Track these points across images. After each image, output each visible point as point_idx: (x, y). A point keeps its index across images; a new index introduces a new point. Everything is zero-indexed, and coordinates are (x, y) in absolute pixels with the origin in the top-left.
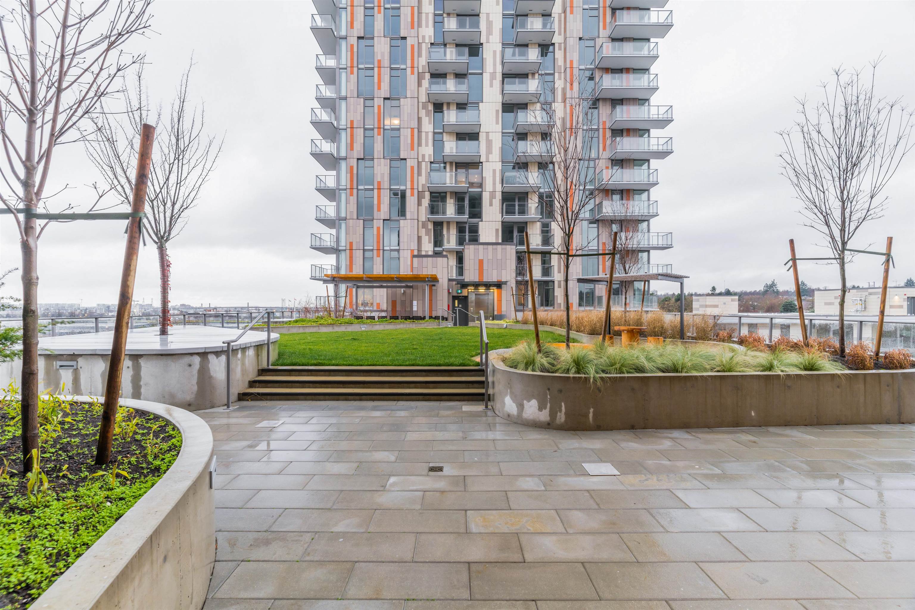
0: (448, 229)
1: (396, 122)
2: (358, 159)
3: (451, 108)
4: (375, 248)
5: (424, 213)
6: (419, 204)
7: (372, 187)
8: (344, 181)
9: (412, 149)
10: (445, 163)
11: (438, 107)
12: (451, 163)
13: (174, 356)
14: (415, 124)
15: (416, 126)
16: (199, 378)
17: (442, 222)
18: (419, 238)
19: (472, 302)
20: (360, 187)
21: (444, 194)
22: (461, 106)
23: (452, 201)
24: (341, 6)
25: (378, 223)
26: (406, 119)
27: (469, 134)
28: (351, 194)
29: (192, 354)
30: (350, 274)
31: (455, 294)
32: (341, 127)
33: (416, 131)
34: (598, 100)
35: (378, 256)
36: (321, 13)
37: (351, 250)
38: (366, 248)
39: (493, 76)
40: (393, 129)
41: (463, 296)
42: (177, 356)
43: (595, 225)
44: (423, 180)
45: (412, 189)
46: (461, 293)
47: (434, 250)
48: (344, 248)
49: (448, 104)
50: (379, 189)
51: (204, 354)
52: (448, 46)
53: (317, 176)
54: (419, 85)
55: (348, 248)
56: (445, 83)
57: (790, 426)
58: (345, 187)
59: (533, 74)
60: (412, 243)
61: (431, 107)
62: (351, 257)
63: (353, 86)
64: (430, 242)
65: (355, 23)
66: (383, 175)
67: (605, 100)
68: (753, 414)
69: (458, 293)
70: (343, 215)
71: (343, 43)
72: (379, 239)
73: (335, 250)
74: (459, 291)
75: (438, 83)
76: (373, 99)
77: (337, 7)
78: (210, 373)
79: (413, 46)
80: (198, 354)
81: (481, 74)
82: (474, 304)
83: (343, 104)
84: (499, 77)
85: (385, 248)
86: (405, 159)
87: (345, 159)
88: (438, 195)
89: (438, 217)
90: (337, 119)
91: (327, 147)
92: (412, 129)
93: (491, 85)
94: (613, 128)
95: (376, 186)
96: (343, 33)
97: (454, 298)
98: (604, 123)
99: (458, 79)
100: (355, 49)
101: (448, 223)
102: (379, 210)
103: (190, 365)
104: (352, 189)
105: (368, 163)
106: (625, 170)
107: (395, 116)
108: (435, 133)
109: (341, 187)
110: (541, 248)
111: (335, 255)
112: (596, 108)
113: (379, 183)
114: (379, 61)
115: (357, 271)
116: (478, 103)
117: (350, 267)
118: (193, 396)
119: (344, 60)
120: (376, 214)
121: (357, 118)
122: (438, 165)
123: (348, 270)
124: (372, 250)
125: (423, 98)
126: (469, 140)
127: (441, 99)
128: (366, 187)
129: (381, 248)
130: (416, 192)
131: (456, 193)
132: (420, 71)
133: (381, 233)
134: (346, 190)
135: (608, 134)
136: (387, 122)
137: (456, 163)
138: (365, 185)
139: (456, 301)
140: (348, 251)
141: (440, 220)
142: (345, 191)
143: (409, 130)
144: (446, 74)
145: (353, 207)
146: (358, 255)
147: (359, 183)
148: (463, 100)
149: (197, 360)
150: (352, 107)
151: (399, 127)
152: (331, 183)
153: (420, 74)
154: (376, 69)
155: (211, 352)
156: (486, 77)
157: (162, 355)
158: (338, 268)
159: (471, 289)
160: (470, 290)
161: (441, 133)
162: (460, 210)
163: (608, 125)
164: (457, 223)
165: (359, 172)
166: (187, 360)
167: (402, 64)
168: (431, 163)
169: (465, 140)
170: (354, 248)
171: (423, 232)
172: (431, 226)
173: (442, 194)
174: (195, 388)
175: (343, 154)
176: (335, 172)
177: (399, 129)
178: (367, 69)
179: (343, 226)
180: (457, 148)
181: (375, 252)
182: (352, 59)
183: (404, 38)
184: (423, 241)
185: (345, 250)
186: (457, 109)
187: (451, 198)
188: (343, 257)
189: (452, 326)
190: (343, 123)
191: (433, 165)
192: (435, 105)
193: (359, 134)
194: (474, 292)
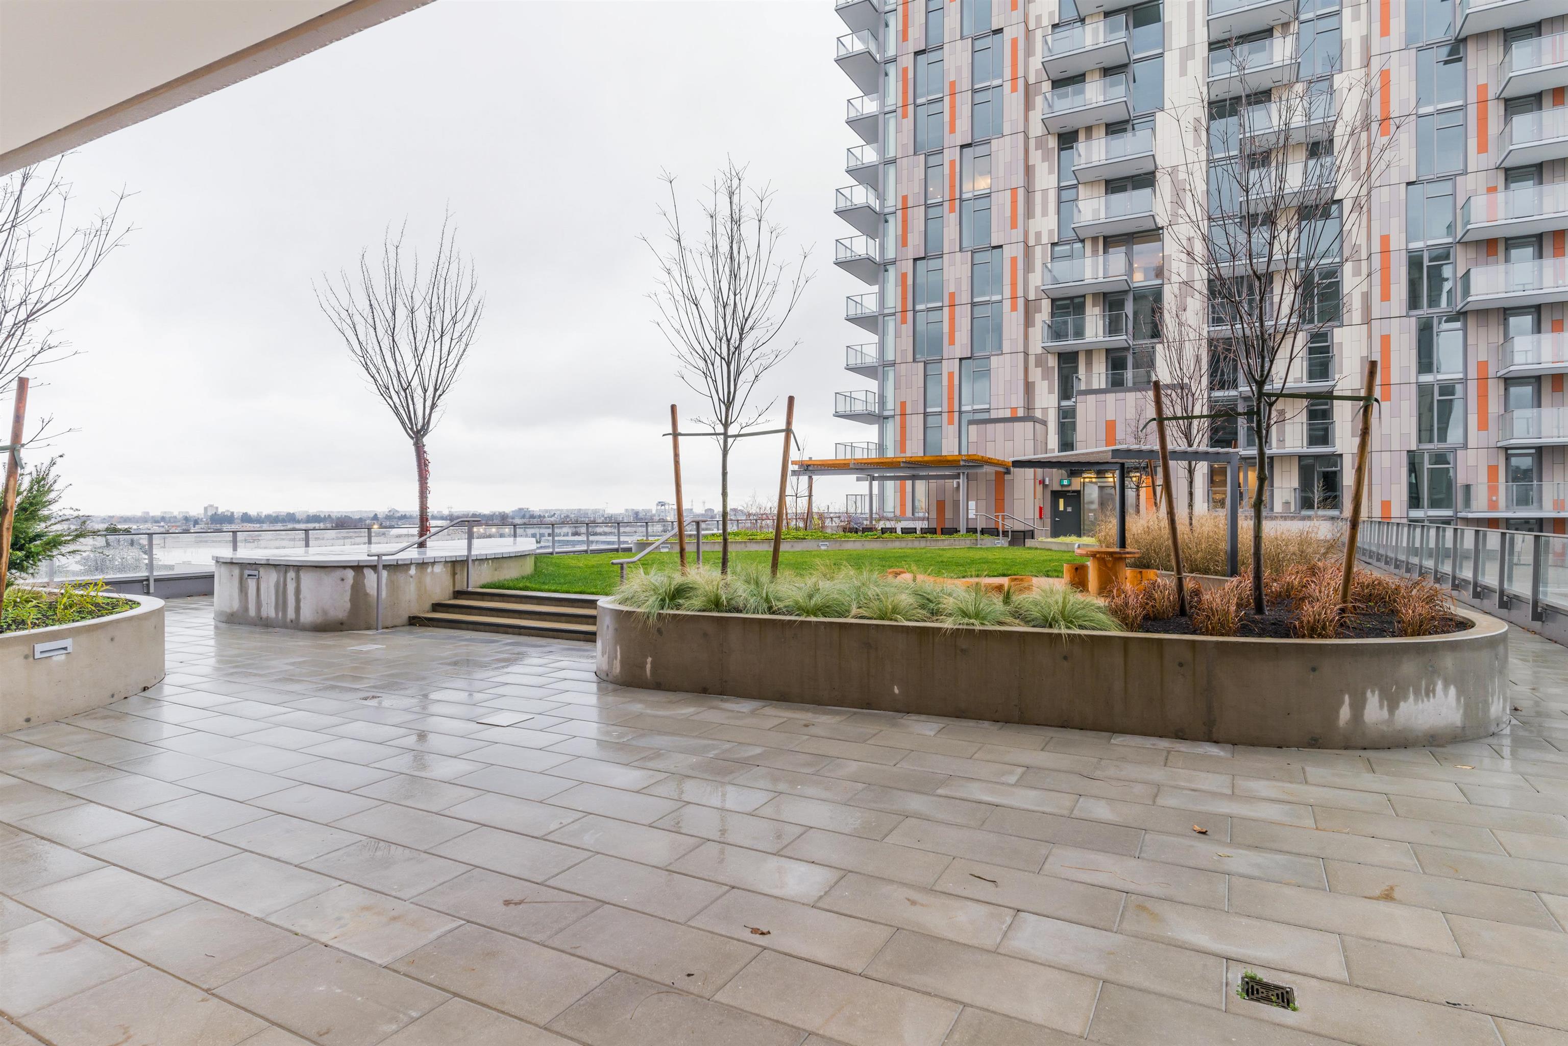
0: (1089, 363)
1: (983, 184)
2: (915, 260)
3: (1095, 134)
4: (945, 409)
5: (1039, 338)
6: (1028, 322)
7: (940, 304)
8: (893, 301)
9: (1014, 226)
10: (1083, 241)
11: (1067, 139)
12: (1095, 239)
13: (327, 569)
14: (1019, 180)
15: (1021, 182)
16: (352, 595)
17: (1077, 353)
18: (1029, 387)
19: (1092, 503)
20: (918, 307)
21: (1081, 300)
22: (1115, 128)
23: (1097, 310)
24: (887, 8)
25: (950, 367)
26: (1001, 174)
27: (1133, 177)
28: (904, 321)
29: (345, 567)
30: (902, 457)
31: (1056, 487)
32: (887, 210)
33: (1021, 193)
34: (1465, 40)
35: (951, 422)
36: (855, 30)
37: (903, 415)
38: (928, 410)
39: (1187, 53)
40: (977, 198)
41: (1074, 492)
42: (329, 569)
43: (1458, 325)
44: (1036, 279)
45: (1014, 298)
46: (1069, 485)
47: (1059, 407)
48: (892, 413)
49: (1089, 129)
50: (952, 306)
51: (358, 568)
52: (1087, 22)
53: (848, 297)
54: (1028, 106)
55: (898, 412)
56: (1082, 92)
57: (965, 718)
58: (893, 311)
59: (1285, 25)
60: (1014, 397)
61: (1053, 143)
62: (903, 427)
63: (907, 137)
64: (1051, 391)
65: (910, 30)
66: (958, 280)
67: (1483, 36)
68: (896, 691)
69: (1063, 486)
70: (890, 356)
71: (892, 69)
72: (954, 393)
73: (879, 418)
74: (1065, 482)
75: (1066, 96)
76: (941, 152)
77: (880, 13)
78: (365, 590)
79: (1014, 42)
80: (351, 567)
81: (1161, 55)
82: (1095, 506)
83: (891, 170)
84: (1202, 49)
85: (964, 408)
86: (1001, 247)
87: (894, 262)
88: (1068, 302)
89: (1070, 343)
90: (881, 197)
91: (862, 246)
92: (1014, 190)
93: (1183, 72)
94: (1506, 95)
95: (946, 303)
96: (891, 52)
97: (1056, 495)
98: (1482, 89)
99: (1108, 79)
100: (911, 75)
101: (1089, 353)
102: (952, 342)
103: (343, 580)
104: (904, 311)
105: (933, 264)
106: (1547, 188)
107: (982, 174)
108: (1060, 189)
109: (886, 311)
110: (1306, 385)
111: (877, 426)
112: (1459, 60)
113: (952, 295)
114: (953, 84)
115: (915, 450)
116: (1153, 114)
117: (902, 444)
118: (346, 614)
119: (893, 98)
120: (947, 351)
121: (914, 190)
122: (1068, 247)
123: (899, 450)
124: (940, 413)
125: (1036, 129)
126: (1134, 188)
127: (1070, 125)
128: (930, 305)
129: (956, 408)
130: (1021, 302)
131: (1105, 295)
132: (1032, 80)
133: (956, 382)
134: (894, 314)
135: (1496, 111)
136: (967, 187)
137: (1105, 238)
138: (928, 301)
139: (1061, 501)
140: (898, 418)
141: (1069, 349)
142: (894, 317)
143: (1008, 193)
144: (1084, 75)
145: (907, 343)
146: (915, 423)
147: (917, 300)
148: (1119, 114)
149: (350, 574)
150: (905, 172)
151: (988, 191)
152: (871, 305)
153: (1031, 88)
154: (947, 100)
155: (367, 566)
156: (1171, 60)
157: (316, 567)
158: (881, 447)
159: (1089, 477)
160: (1087, 480)
161: (1075, 187)
162: (1113, 327)
163: (1492, 93)
164: (1108, 351)
165: (918, 281)
166: (339, 573)
167: (994, 78)
168: (1053, 244)
169: (1125, 190)
170: (908, 411)
171: (1036, 374)
172: (1053, 362)
173: (1077, 300)
174: (348, 605)
175: (891, 254)
176: (877, 286)
177: (988, 196)
178: (930, 102)
179: (891, 375)
180: (1107, 208)
181: (945, 416)
182: (905, 92)
183: (999, 31)
184: (1038, 391)
185: (893, 416)
186: (1107, 134)
187: (1094, 306)
188: (891, 428)
189: (1006, 545)
190: (891, 201)
191: (1057, 248)
192: (1060, 136)
193: (917, 216)
194: (1096, 483)
